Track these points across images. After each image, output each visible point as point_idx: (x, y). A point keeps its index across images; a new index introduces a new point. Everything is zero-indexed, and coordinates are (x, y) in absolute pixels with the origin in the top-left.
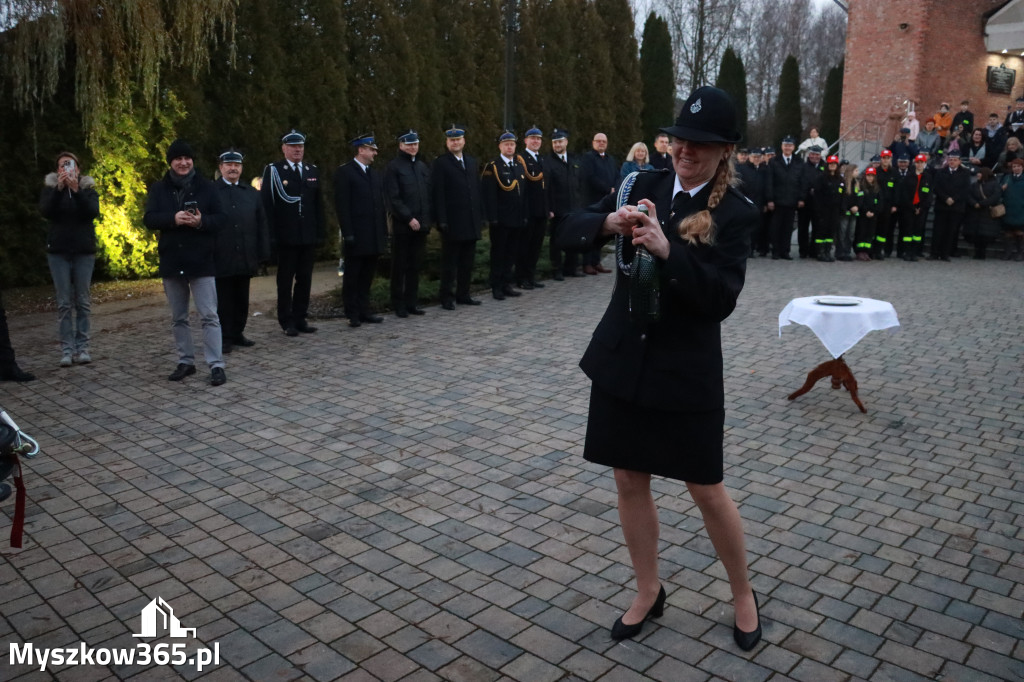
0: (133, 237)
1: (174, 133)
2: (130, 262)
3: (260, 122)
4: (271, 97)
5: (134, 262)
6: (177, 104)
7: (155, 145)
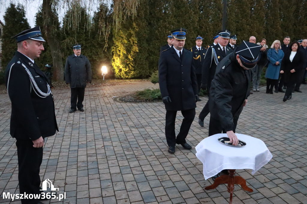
0: (121, 67)
1: (134, 35)
2: (121, 74)
3: (165, 32)
4: (169, 24)
5: (122, 74)
6: (135, 26)
7: (129, 39)
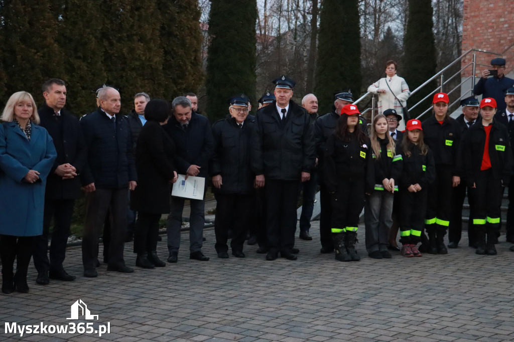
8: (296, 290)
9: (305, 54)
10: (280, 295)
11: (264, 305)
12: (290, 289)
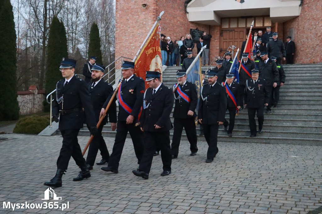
8: (49, 169)
9: (39, 58)
10: (41, 172)
11: (33, 177)
12: (45, 168)
